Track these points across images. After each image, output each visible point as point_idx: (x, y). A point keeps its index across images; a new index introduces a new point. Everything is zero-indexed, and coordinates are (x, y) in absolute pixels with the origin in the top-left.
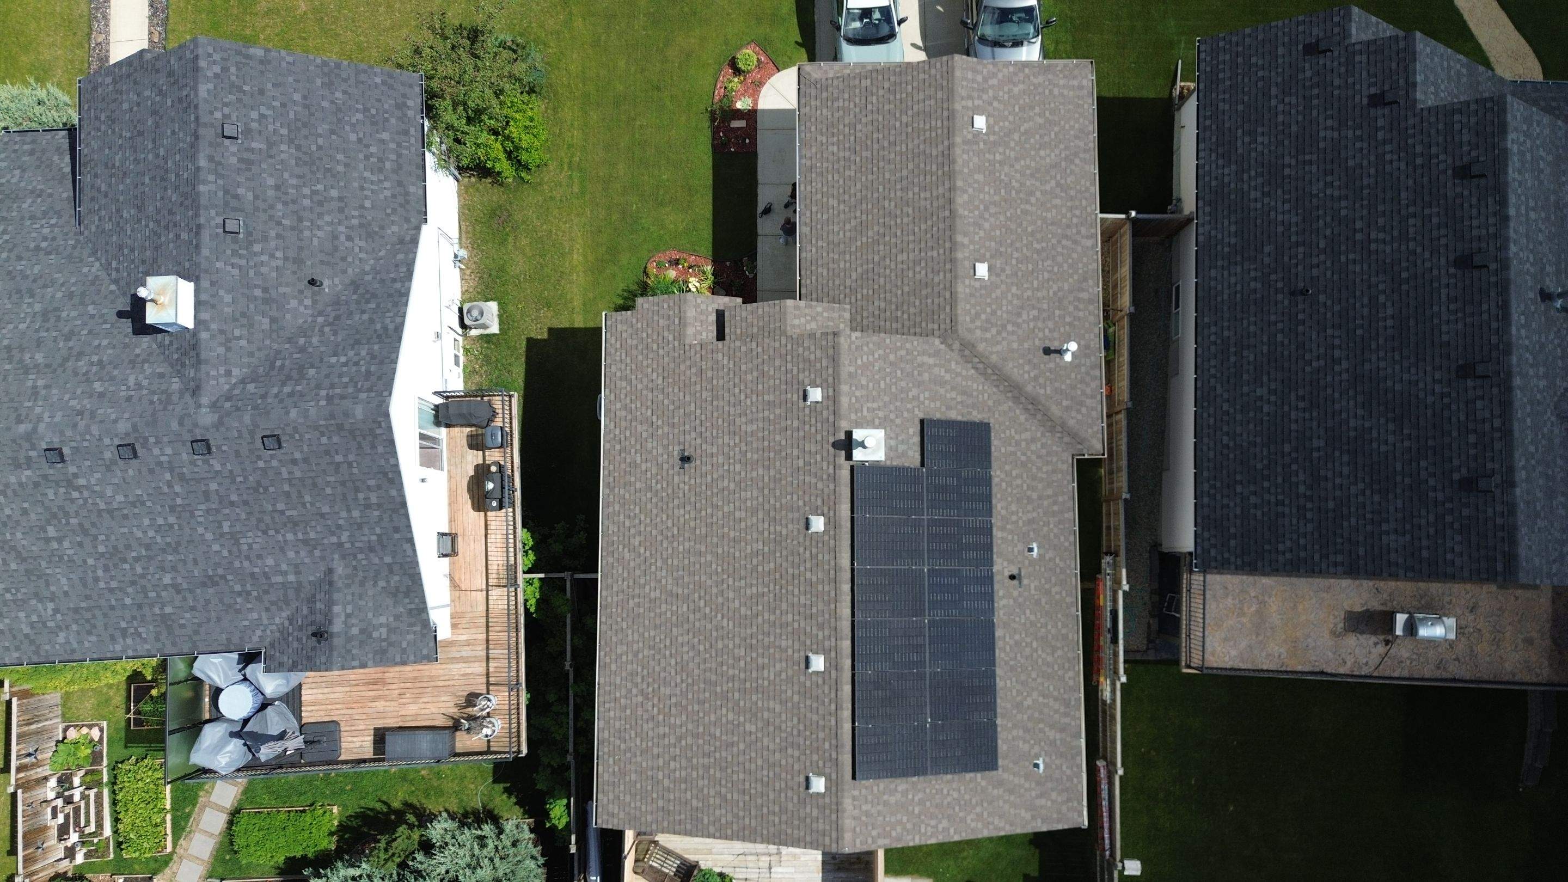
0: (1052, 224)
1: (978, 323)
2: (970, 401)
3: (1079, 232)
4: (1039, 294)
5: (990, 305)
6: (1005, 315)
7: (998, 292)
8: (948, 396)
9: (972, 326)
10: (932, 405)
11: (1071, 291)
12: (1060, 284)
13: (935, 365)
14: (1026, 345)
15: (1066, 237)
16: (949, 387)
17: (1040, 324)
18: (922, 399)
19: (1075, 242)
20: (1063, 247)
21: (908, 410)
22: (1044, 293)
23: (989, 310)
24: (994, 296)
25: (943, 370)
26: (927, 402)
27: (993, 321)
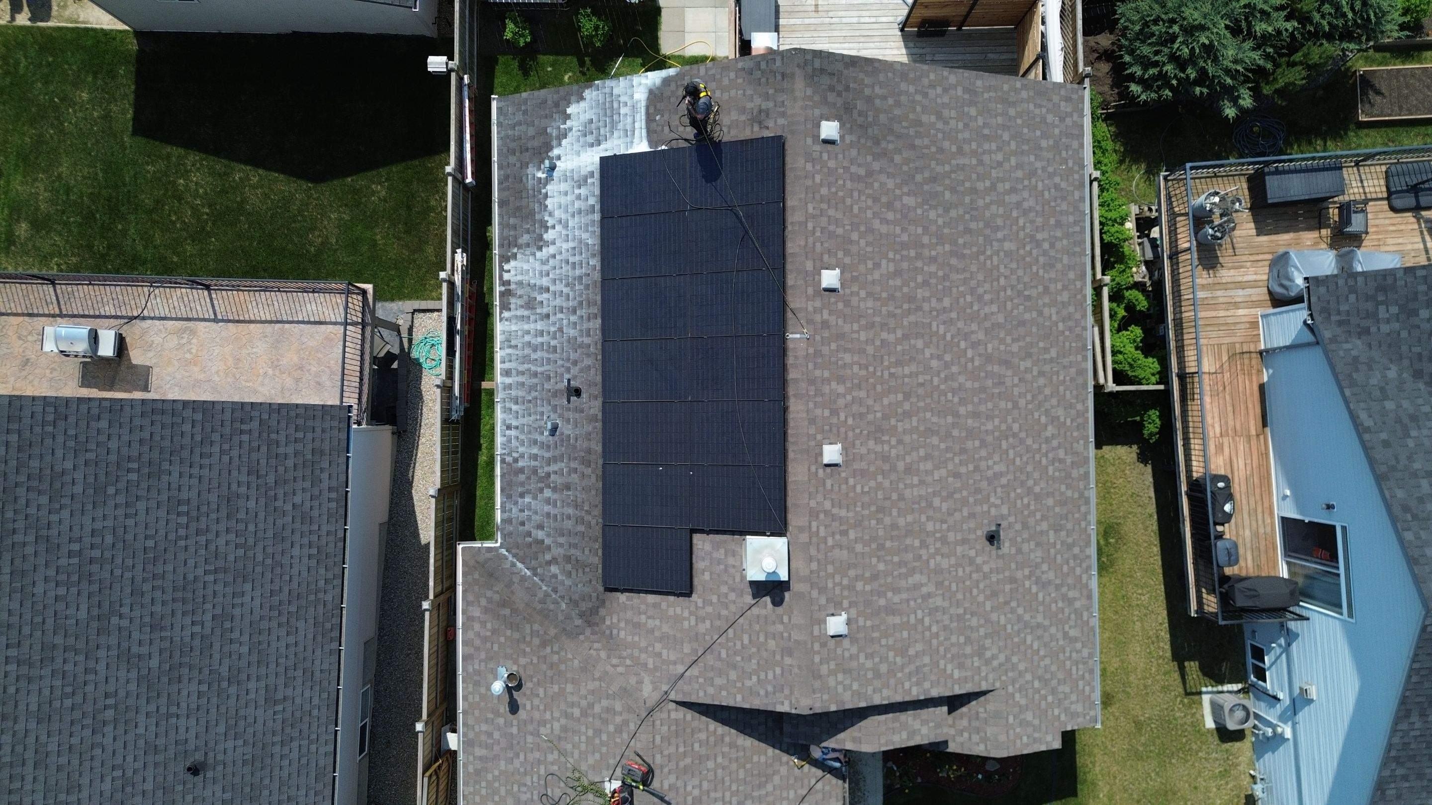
1: (618, 719)
2: (629, 614)
4: (537, 755)
6: (583, 729)
7: (591, 761)
8: (657, 622)
9: (625, 716)
10: (677, 612)
11: (496, 757)
13: (675, 663)
14: (556, 688)
16: (657, 634)
17: (537, 715)
21: (711, 604)
22: (530, 757)
23: (604, 737)
25: (665, 656)
26: (685, 615)
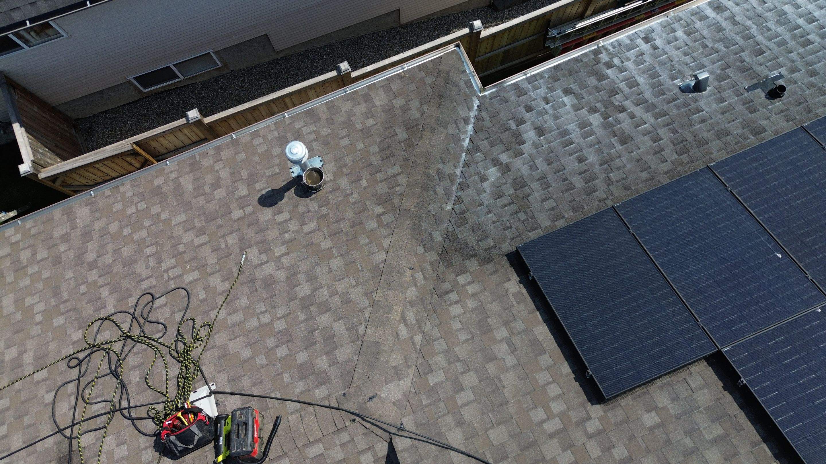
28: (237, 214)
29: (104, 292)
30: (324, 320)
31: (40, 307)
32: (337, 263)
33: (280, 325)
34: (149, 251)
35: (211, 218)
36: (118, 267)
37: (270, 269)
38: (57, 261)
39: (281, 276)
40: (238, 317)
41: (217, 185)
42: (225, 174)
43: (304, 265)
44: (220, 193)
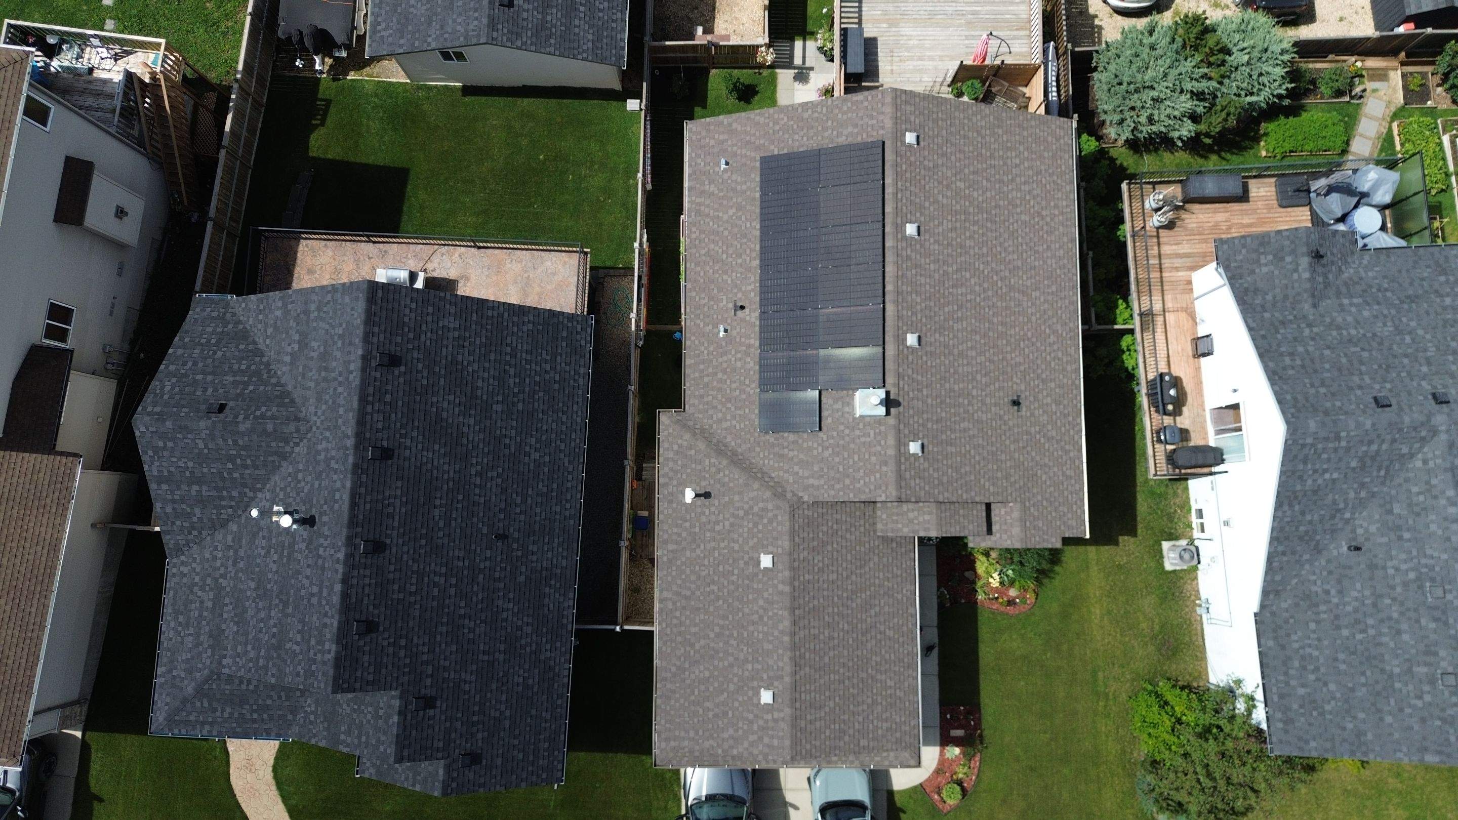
0: (698, 609)
1: (770, 515)
2: (776, 449)
3: (674, 603)
4: (713, 544)
5: (759, 531)
6: (746, 523)
7: (751, 543)
8: (796, 453)
9: (776, 512)
10: (810, 444)
11: (684, 549)
12: (694, 555)
13: (808, 478)
14: (727, 499)
15: (687, 598)
16: (796, 460)
17: (713, 518)
18: (820, 449)
19: (678, 594)
20: (690, 589)
21: (833, 438)
22: (708, 546)
23: (760, 527)
24: (755, 540)
25: (801, 474)
26: (815, 445)
27: (756, 519)
28: (697, 530)
29: (708, 589)
30: (756, 509)
31: (702, 617)
32: (736, 498)
33: (751, 525)
34: (697, 568)
35: (694, 540)
36: (699, 583)
37: (727, 523)
38: (684, 608)
39: (732, 520)
40: (741, 539)
41: (679, 535)
42: (675, 530)
43: (731, 510)
44: (684, 534)
